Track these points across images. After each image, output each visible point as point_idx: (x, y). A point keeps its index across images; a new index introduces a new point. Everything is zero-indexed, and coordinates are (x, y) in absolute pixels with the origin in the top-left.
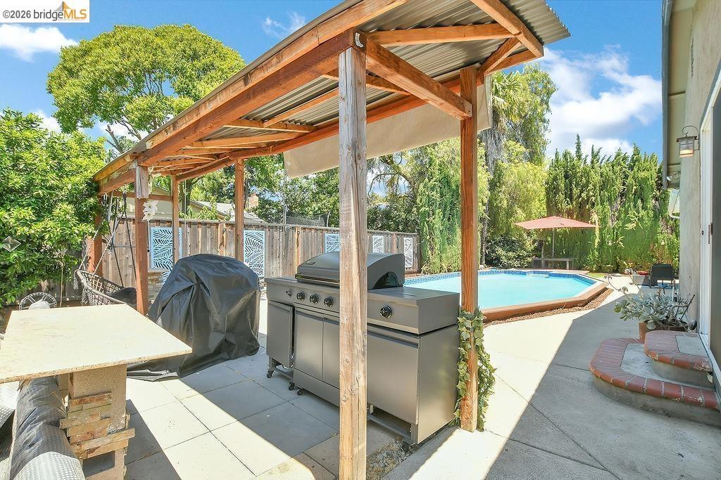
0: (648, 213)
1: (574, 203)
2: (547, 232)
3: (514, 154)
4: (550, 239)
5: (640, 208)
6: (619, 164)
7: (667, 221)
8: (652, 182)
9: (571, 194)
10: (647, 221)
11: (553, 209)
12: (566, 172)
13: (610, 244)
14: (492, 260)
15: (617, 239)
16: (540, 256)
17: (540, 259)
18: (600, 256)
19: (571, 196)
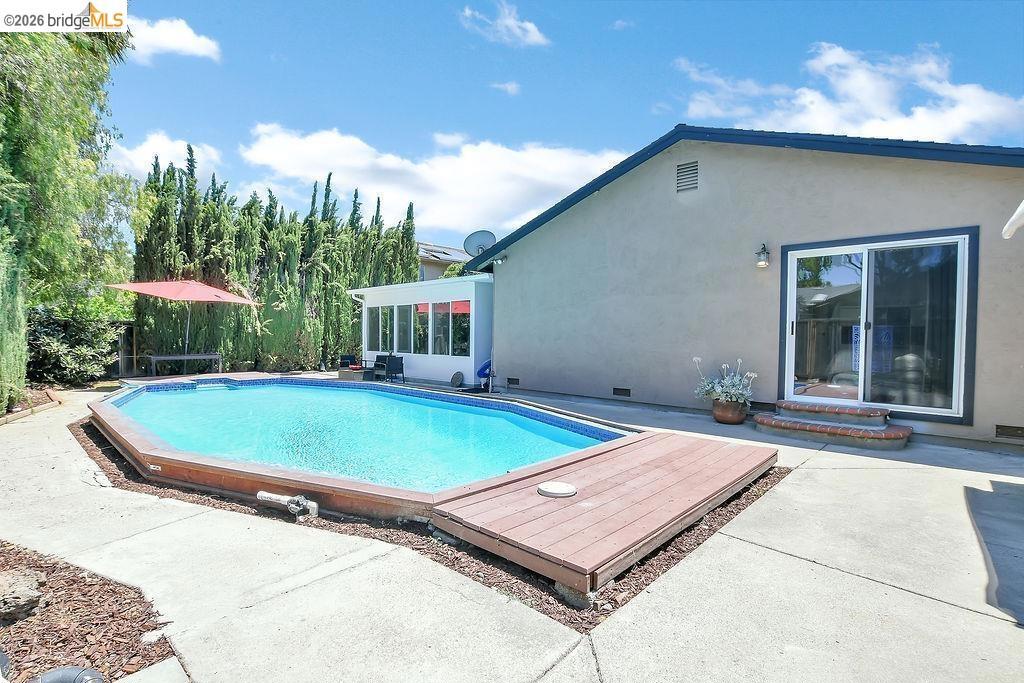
0: (295, 290)
1: (197, 260)
8: (299, 250)
9: (190, 244)
10: (295, 301)
11: (156, 267)
13: (249, 330)
15: (259, 323)
19: (188, 248)
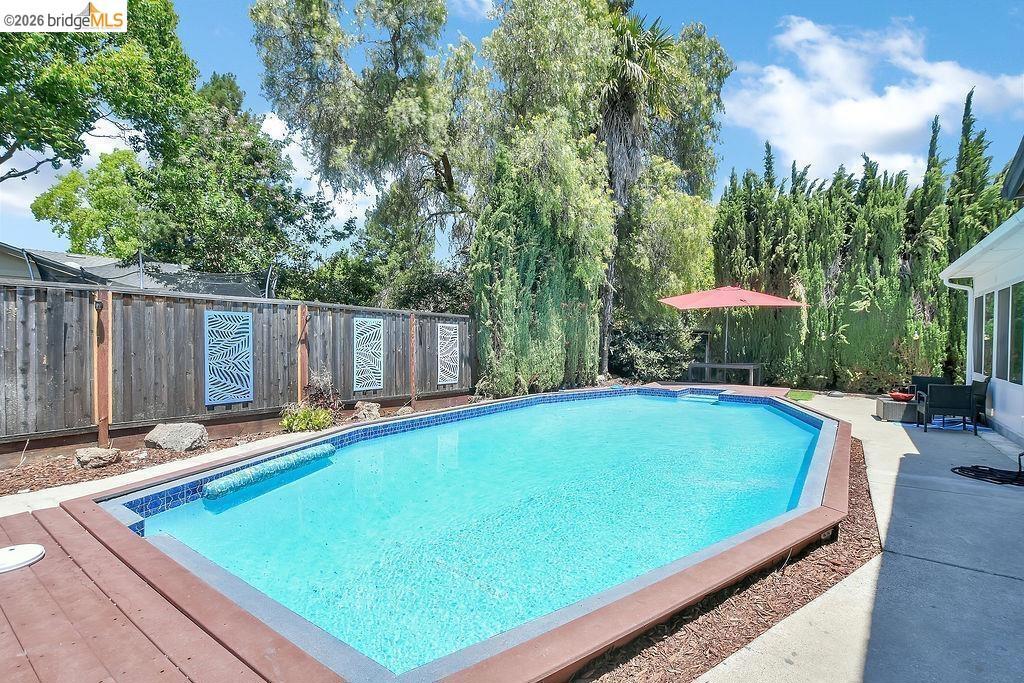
0: (891, 282)
1: (763, 264)
2: (716, 315)
3: (662, 178)
4: (719, 329)
5: (878, 273)
6: (841, 194)
7: (924, 297)
8: (899, 225)
9: (757, 247)
10: (890, 298)
11: (725, 274)
12: (749, 209)
13: (823, 338)
14: (622, 365)
15: (836, 329)
16: (702, 360)
17: (702, 365)
18: (806, 359)
19: (754, 251)
